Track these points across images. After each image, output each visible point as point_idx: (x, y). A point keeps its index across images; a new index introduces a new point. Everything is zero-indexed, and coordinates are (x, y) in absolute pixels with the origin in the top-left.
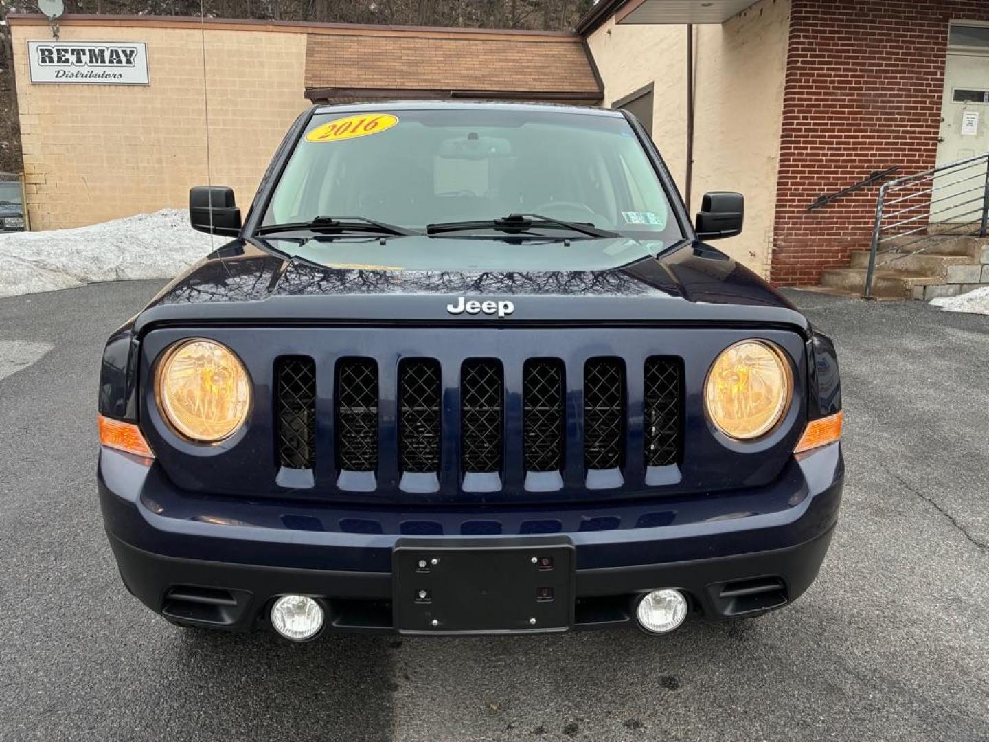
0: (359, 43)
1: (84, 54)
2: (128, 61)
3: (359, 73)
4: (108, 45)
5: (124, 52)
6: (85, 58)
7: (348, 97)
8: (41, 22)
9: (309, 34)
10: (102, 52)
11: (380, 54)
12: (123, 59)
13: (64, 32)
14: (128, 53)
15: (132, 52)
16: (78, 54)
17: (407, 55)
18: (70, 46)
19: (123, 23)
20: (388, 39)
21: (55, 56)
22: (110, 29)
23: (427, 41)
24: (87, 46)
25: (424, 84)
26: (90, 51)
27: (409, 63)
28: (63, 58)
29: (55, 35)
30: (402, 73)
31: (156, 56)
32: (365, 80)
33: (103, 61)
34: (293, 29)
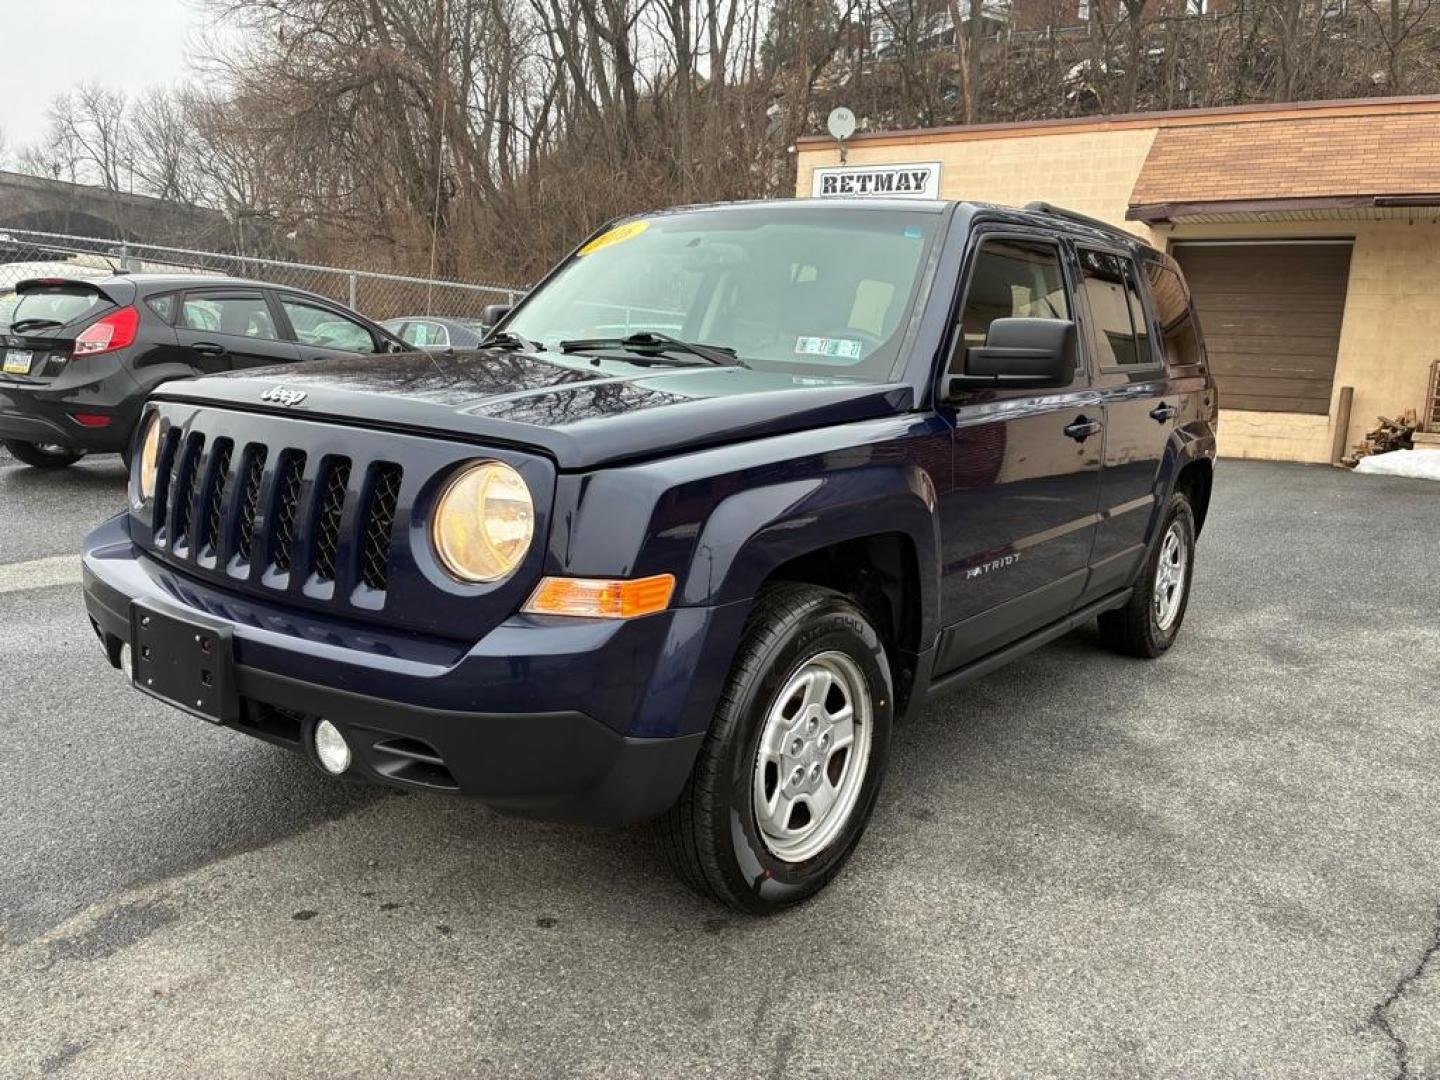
0: (1236, 134)
1: (870, 180)
2: (918, 187)
3: (1221, 178)
4: (897, 168)
5: (915, 175)
6: (870, 186)
7: (1190, 215)
8: (826, 145)
9: (1161, 128)
10: (890, 177)
11: (1265, 147)
12: (913, 183)
13: (853, 154)
14: (920, 176)
15: (924, 175)
16: (864, 181)
17: (1315, 144)
18: (856, 171)
19: (919, 140)
20: (1289, 123)
21: (838, 185)
22: (904, 148)
23: (1356, 120)
24: (874, 171)
25: (1325, 188)
26: (877, 177)
27: (1313, 157)
28: (847, 188)
29: (843, 160)
30: (1294, 174)
31: (952, 177)
32: (1228, 188)
33: (889, 188)
34: (1138, 124)
